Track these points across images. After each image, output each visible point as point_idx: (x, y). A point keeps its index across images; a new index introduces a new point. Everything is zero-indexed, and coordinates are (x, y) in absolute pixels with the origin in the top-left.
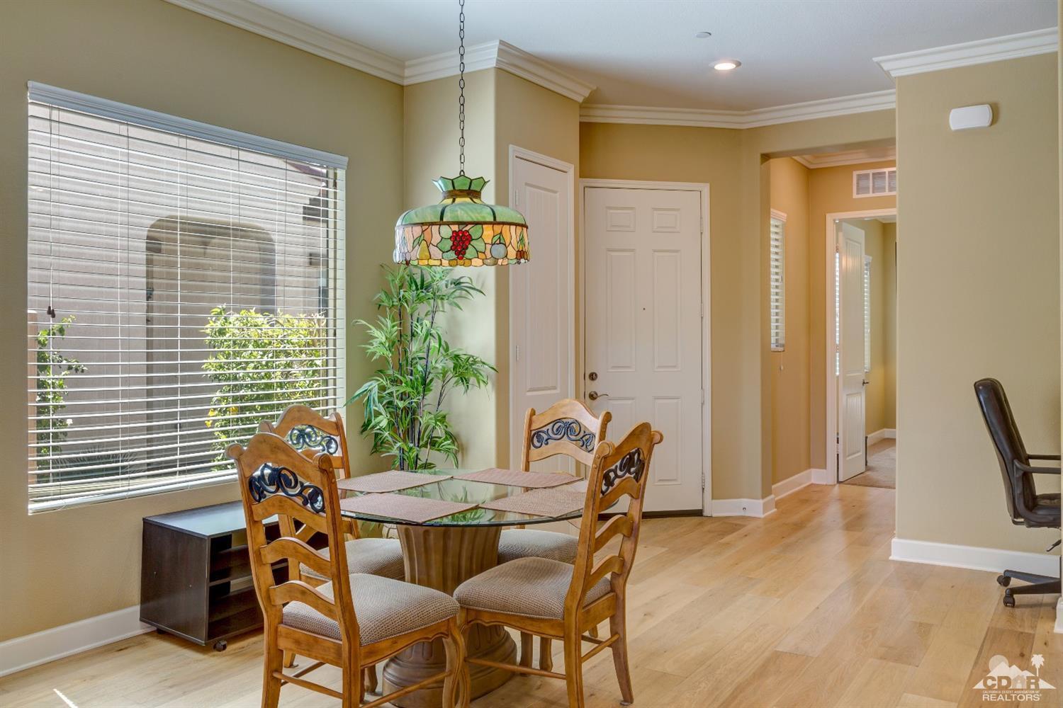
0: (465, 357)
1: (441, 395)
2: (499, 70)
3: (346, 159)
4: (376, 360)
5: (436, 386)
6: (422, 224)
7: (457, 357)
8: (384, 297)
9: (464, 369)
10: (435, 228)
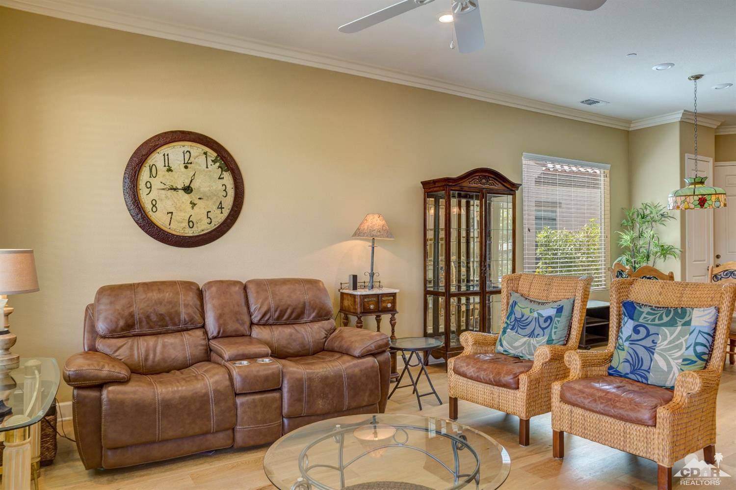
0: (667, 246)
1: (654, 262)
2: (681, 122)
3: (610, 165)
4: (623, 248)
5: (652, 258)
6: (685, 196)
7: (663, 246)
8: (625, 222)
9: (665, 251)
10: (692, 197)
